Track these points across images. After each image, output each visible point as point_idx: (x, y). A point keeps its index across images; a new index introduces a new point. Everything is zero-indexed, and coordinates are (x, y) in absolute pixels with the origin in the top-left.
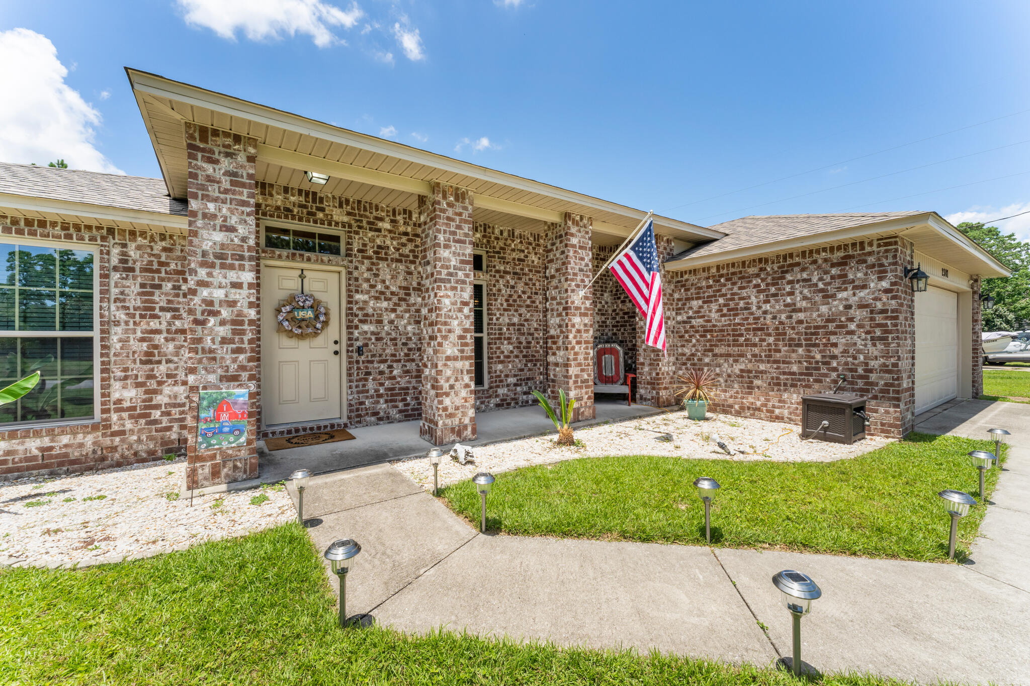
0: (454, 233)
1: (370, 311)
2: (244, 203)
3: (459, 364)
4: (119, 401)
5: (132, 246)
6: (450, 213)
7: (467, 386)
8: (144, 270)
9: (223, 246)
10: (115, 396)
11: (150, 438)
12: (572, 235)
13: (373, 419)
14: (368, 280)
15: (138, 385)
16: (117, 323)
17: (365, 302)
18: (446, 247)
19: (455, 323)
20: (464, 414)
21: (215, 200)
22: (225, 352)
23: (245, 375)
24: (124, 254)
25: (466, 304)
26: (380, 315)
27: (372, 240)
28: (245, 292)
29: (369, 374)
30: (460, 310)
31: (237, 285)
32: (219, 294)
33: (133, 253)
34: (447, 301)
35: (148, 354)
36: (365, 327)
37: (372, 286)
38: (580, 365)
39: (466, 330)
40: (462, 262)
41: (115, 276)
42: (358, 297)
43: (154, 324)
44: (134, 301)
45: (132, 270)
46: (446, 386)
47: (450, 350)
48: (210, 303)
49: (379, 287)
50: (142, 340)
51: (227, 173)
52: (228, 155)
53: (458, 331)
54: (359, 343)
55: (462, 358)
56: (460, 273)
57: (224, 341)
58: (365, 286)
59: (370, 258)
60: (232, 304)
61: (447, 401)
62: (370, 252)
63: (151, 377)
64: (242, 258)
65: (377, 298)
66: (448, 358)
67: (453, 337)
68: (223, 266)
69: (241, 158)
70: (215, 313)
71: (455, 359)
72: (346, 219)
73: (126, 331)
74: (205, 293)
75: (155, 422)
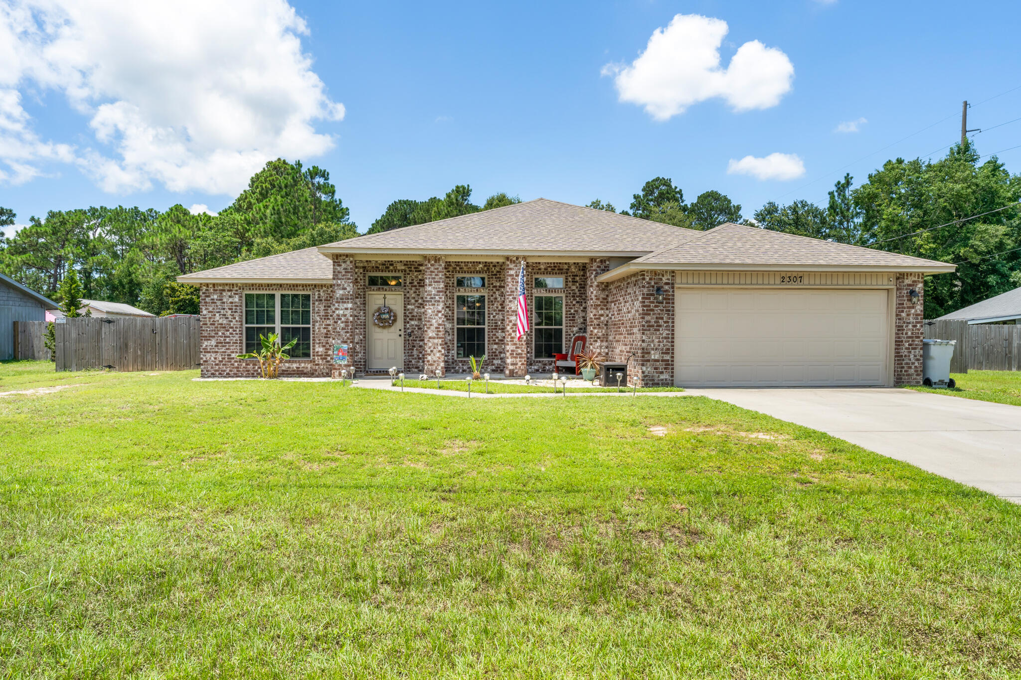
0: (434, 278)
1: (415, 314)
2: (349, 279)
3: (436, 341)
4: (318, 352)
5: (322, 291)
6: (432, 269)
7: (440, 351)
8: (325, 300)
9: (343, 295)
10: (317, 350)
11: (327, 368)
12: (511, 269)
13: (416, 370)
14: (414, 298)
15: (324, 346)
16: (317, 322)
17: (413, 309)
18: (430, 285)
19: (434, 321)
20: (438, 365)
21: (340, 279)
22: (342, 332)
23: (349, 341)
24: (319, 294)
25: (440, 312)
26: (420, 316)
27: (416, 277)
28: (349, 311)
29: (414, 346)
30: (437, 315)
31: (346, 309)
32: (341, 312)
33: (322, 294)
34: (430, 311)
35: (327, 334)
36: (413, 323)
37: (416, 301)
38: (515, 344)
39: (440, 325)
40: (438, 292)
41: (317, 303)
42: (409, 307)
43: (328, 322)
44: (322, 313)
45: (321, 300)
46: (429, 351)
47: (431, 333)
48: (338, 315)
49: (420, 301)
50: (324, 328)
51: (344, 269)
52: (344, 262)
53: (436, 325)
54: (409, 331)
55: (437, 338)
56: (437, 297)
57: (343, 329)
58: (413, 301)
59: (415, 286)
60: (345, 315)
61: (429, 358)
62: (416, 283)
63: (327, 343)
64: (348, 299)
65: (419, 307)
66: (430, 338)
67: (433, 328)
68: (343, 302)
69: (348, 263)
70: (340, 319)
71: (434, 338)
72: (403, 268)
73: (320, 325)
74: (337, 312)
75: (328, 361)
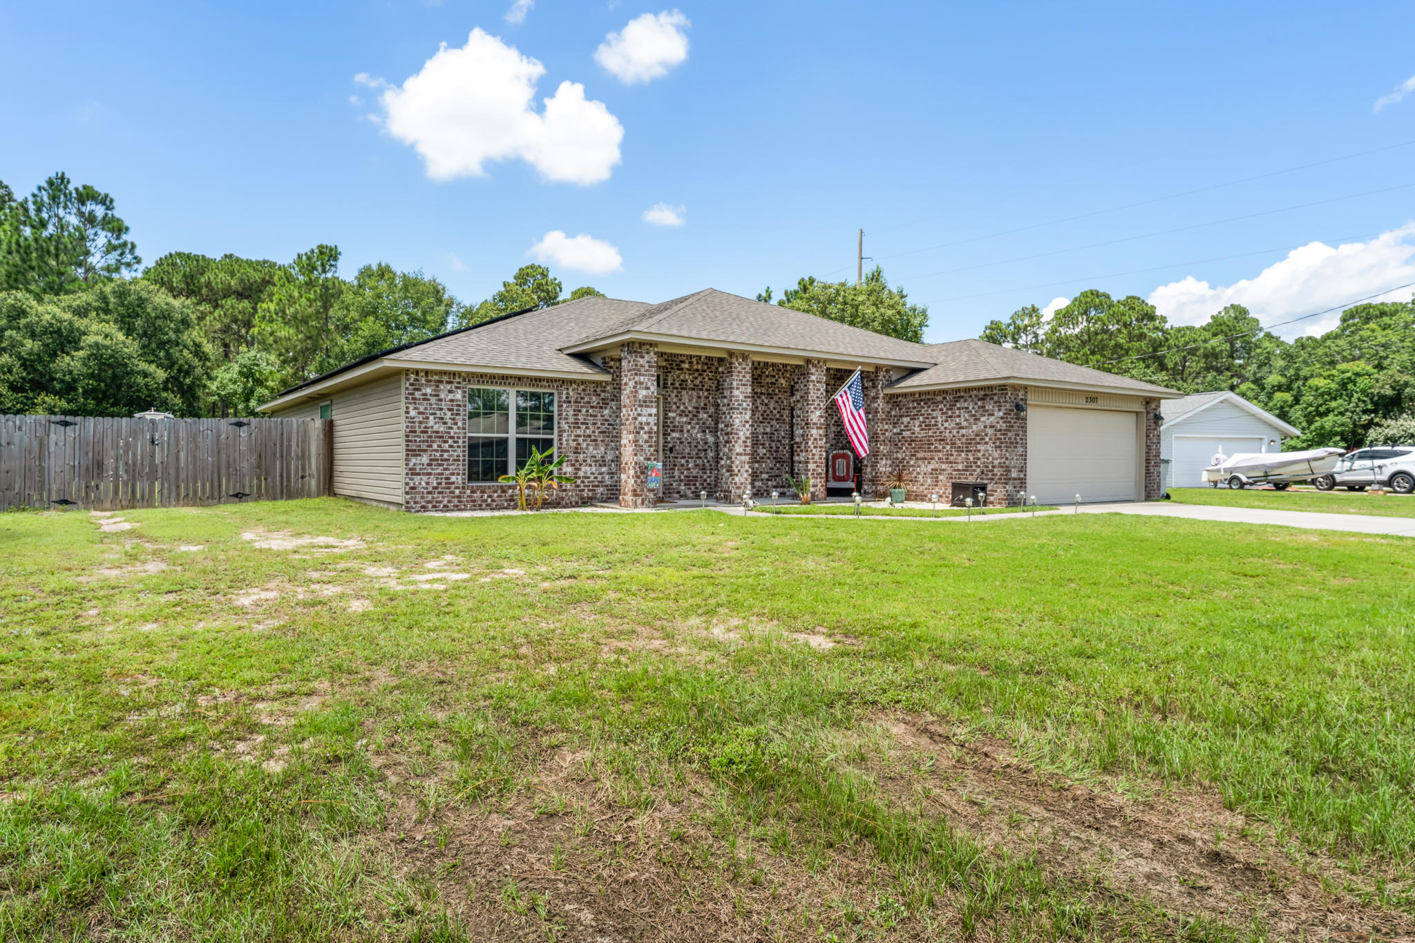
0: (741, 380)
1: (677, 424)
2: (653, 375)
3: (743, 458)
4: (565, 473)
5: (571, 389)
6: (739, 369)
7: (747, 471)
8: (575, 402)
9: (646, 397)
10: (564, 470)
11: (577, 495)
12: (812, 374)
13: (677, 496)
14: (675, 403)
15: (573, 465)
16: (565, 431)
17: (674, 418)
18: (738, 389)
19: (741, 433)
20: (745, 488)
21: (643, 375)
22: (646, 446)
23: (652, 458)
24: (568, 394)
25: (747, 422)
26: (682, 427)
27: (678, 376)
28: (653, 418)
29: (675, 465)
30: (744, 426)
31: (650, 415)
32: (644, 419)
33: (571, 393)
34: (737, 421)
35: (576, 448)
36: (674, 435)
37: (678, 407)
38: (816, 462)
39: (747, 438)
40: (746, 397)
41: (565, 405)
42: (671, 414)
43: (579, 432)
44: (571, 420)
45: (570, 402)
46: (736, 470)
47: (738, 449)
48: (641, 424)
49: (682, 407)
50: (574, 440)
51: (648, 362)
52: (648, 353)
53: (743, 438)
54: (670, 445)
55: (746, 454)
56: (745, 404)
57: (646, 442)
58: (674, 407)
59: (677, 388)
60: (648, 424)
61: (737, 479)
62: (677, 385)
63: (577, 461)
64: (652, 402)
65: (680, 415)
66: (737, 454)
67: (740, 442)
68: (646, 406)
69: (652, 354)
70: (643, 428)
71: (741, 454)
72: (664, 364)
73: (568, 436)
75: (578, 486)
